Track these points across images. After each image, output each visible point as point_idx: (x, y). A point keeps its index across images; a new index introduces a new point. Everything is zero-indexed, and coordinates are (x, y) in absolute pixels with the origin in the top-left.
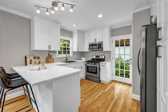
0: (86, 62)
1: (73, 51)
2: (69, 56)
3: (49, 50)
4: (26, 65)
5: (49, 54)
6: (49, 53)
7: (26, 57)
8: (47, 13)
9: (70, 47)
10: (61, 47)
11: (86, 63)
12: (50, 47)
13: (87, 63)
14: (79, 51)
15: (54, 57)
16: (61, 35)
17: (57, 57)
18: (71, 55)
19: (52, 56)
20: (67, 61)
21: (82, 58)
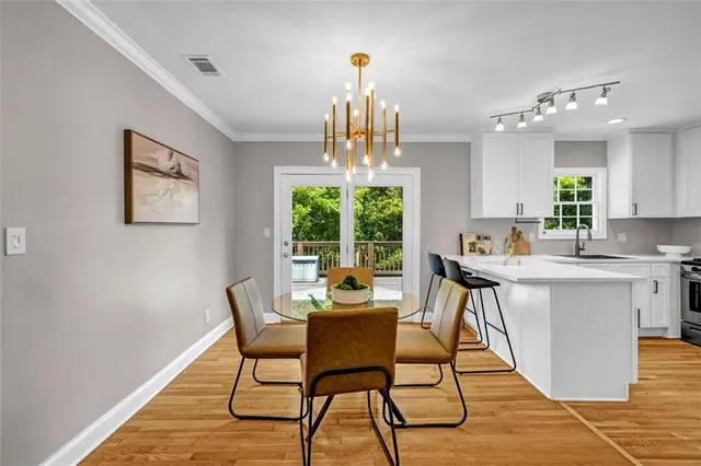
0: (683, 263)
1: (611, 217)
2: (590, 235)
3: (519, 216)
4: (462, 254)
5: (514, 229)
6: (516, 225)
7: (461, 235)
8: (522, 125)
9: (596, 201)
10: (556, 204)
11: (688, 268)
12: (520, 207)
13: (694, 269)
14: (641, 214)
15: (531, 238)
16: (557, 165)
17: (541, 237)
18: (598, 232)
19: (524, 235)
20: (582, 253)
21: (662, 248)
